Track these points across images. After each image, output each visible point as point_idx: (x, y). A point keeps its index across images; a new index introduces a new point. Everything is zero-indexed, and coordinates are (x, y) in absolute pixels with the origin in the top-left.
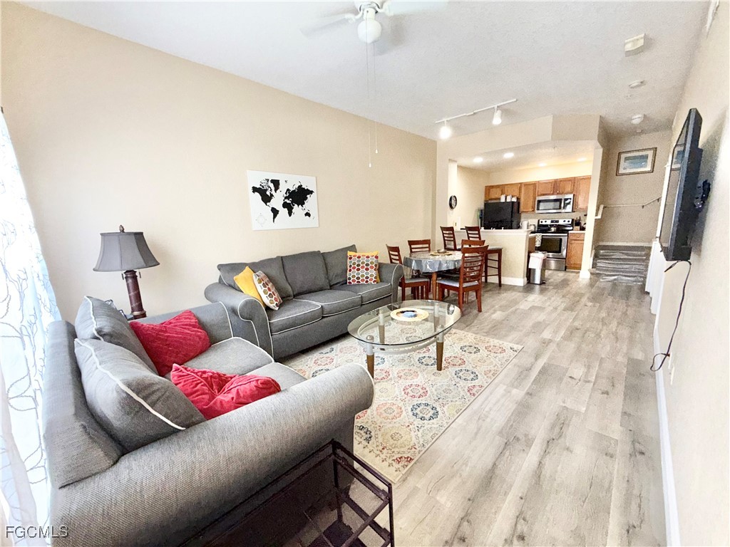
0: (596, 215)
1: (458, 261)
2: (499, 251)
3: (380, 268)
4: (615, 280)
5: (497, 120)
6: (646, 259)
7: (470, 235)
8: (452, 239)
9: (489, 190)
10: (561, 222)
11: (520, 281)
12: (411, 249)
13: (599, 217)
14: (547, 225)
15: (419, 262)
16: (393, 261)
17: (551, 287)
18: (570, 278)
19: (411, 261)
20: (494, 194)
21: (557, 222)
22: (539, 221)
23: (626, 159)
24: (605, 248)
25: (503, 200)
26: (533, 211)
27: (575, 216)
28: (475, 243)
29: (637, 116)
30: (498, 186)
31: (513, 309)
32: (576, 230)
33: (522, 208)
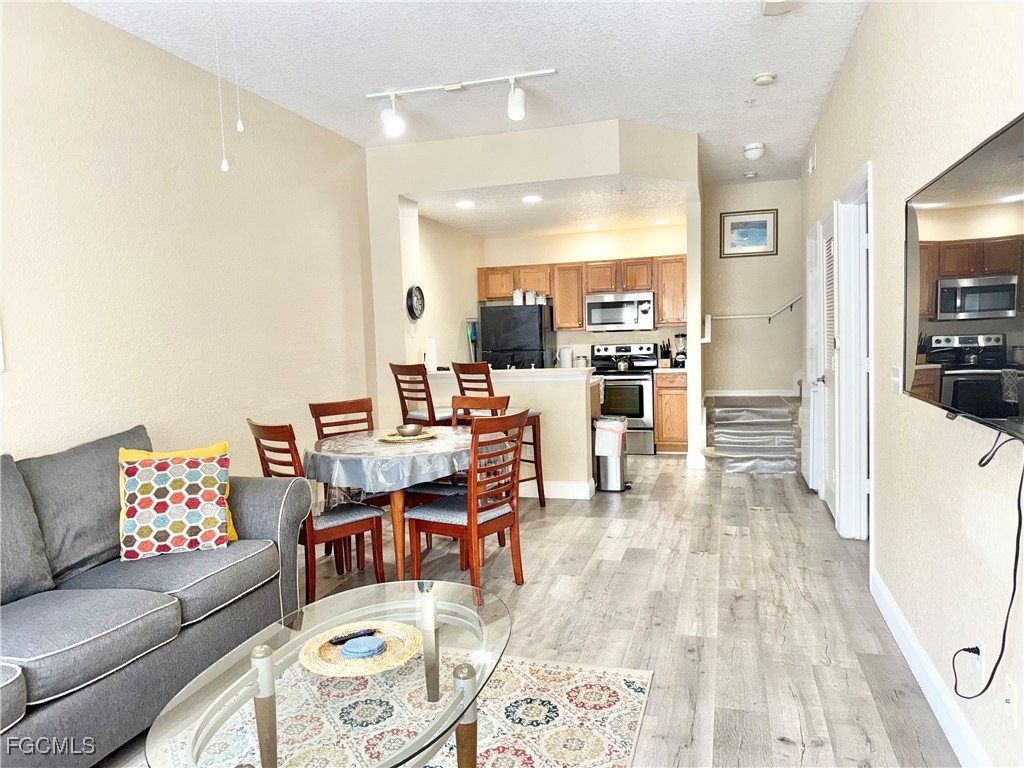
0: (703, 336)
1: (457, 455)
2: (534, 421)
3: (234, 496)
4: (752, 468)
5: (516, 111)
6: (792, 423)
7: (465, 385)
8: (423, 395)
9: (487, 279)
10: (635, 351)
11: (583, 489)
12: (320, 427)
13: (708, 339)
14: (609, 358)
15: (353, 465)
16: (273, 467)
17: (645, 497)
18: (671, 470)
19: (329, 462)
20: (499, 287)
21: (628, 350)
22: (593, 347)
23: (734, 226)
24: (721, 402)
25: (518, 301)
26: (581, 326)
27: (659, 338)
28: (480, 404)
29: (753, 145)
30: (505, 270)
31: (591, 564)
32: (664, 367)
33: (558, 321)
